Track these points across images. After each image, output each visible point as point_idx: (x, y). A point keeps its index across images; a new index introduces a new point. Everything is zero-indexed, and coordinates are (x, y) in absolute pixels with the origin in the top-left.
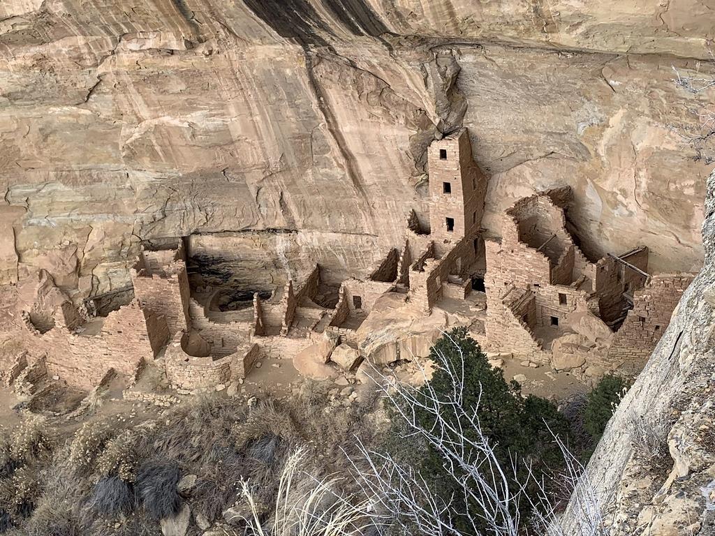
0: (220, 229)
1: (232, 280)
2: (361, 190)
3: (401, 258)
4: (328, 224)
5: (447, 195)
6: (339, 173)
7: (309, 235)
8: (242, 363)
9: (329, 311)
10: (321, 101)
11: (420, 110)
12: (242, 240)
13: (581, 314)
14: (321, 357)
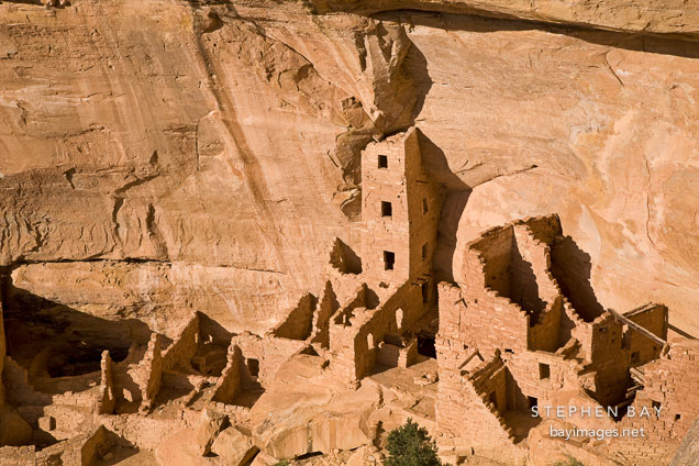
0: (56, 257)
1: (69, 332)
2: (265, 208)
3: (318, 306)
4: (215, 255)
5: (387, 218)
6: (236, 183)
7: (187, 269)
8: (79, 455)
9: (211, 380)
10: (213, 80)
11: (353, 98)
12: (88, 273)
13: (569, 395)
14: (197, 447)
